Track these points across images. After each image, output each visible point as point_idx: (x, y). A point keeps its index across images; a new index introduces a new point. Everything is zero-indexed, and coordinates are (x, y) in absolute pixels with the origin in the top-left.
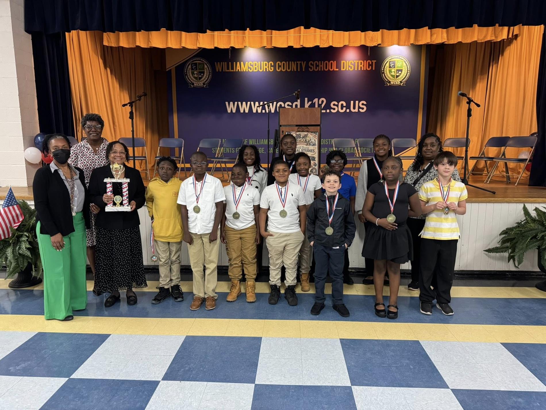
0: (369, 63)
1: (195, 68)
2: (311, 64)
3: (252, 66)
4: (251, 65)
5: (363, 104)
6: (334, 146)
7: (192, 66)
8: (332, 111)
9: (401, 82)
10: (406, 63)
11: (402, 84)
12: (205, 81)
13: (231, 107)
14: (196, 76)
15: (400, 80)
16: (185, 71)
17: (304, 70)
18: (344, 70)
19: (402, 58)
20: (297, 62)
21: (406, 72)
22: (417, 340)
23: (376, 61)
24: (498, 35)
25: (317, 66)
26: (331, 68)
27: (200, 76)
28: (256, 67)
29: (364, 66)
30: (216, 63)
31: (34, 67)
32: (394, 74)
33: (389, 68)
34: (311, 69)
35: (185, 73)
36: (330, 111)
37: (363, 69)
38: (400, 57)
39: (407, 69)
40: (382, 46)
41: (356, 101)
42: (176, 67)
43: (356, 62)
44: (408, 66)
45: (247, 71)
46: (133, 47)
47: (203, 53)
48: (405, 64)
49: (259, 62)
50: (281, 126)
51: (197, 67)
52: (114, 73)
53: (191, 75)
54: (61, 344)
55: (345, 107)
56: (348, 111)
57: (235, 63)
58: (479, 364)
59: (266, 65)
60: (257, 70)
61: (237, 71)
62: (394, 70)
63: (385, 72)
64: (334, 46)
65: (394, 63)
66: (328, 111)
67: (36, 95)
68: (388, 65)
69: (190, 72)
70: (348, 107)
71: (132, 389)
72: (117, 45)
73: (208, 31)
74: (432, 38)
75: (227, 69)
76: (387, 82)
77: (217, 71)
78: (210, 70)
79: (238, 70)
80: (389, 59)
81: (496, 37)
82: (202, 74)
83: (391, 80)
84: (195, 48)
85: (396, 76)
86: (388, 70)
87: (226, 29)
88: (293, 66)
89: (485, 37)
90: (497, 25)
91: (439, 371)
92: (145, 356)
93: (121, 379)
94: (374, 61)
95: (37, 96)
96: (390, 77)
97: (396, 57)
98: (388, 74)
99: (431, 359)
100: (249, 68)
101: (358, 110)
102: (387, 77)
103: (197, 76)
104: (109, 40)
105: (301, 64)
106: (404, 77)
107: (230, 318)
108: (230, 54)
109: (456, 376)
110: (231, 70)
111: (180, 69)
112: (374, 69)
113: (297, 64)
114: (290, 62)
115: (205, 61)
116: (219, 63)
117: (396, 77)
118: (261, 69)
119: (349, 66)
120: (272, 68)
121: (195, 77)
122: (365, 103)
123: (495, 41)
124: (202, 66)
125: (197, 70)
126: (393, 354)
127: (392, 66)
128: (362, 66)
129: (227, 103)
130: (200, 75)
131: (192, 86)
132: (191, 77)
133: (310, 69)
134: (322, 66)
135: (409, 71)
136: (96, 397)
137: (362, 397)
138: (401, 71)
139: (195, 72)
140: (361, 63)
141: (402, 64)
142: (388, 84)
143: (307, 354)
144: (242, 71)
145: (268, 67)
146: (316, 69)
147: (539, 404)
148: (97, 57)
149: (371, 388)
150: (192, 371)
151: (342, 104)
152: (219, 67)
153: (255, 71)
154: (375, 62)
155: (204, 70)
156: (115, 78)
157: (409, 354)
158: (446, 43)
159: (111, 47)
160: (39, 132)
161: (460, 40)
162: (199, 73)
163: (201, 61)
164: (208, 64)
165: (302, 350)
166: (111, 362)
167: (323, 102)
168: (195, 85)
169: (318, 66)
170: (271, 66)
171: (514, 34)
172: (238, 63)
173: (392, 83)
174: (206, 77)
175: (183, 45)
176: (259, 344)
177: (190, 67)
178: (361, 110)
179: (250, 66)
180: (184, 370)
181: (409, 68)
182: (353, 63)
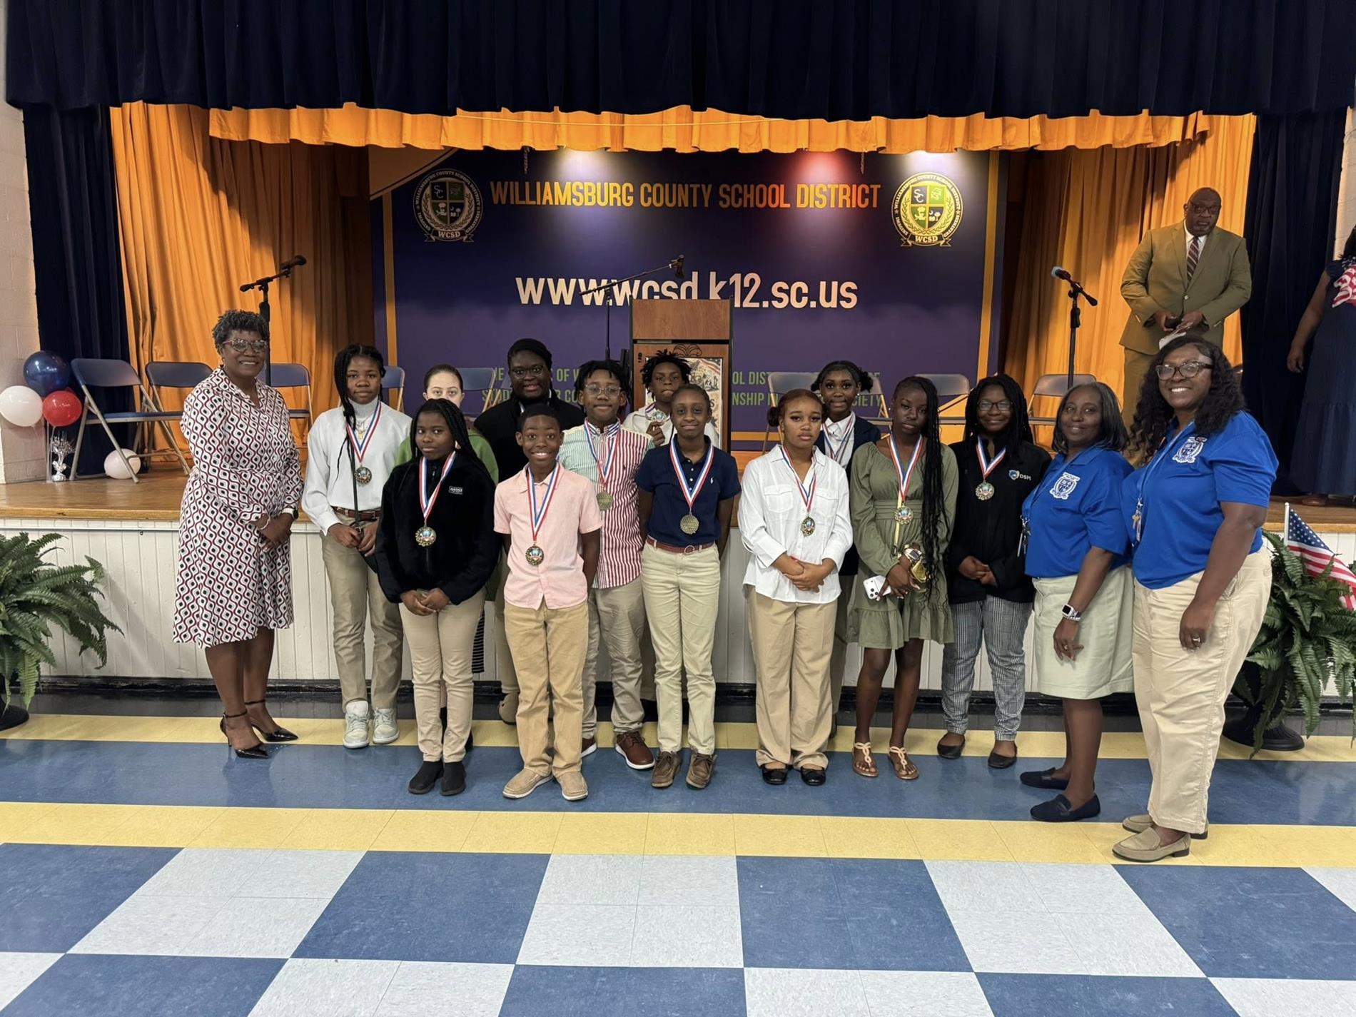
0: (863, 190)
1: (440, 194)
2: (725, 191)
3: (582, 192)
4: (578, 190)
5: (848, 290)
6: (771, 390)
7: (433, 191)
8: (775, 303)
9: (940, 238)
10: (951, 192)
11: (942, 242)
12: (465, 225)
13: (529, 291)
14: (442, 213)
15: (938, 233)
16: (417, 202)
17: (706, 205)
18: (805, 205)
19: (943, 181)
20: (691, 186)
21: (953, 214)
22: (919, 858)
23: (879, 186)
24: (1161, 131)
25: (739, 196)
26: (774, 202)
27: (453, 215)
28: (592, 194)
29: (851, 197)
30: (492, 183)
31: (27, 189)
32: (923, 219)
33: (912, 203)
34: (725, 201)
35: (416, 206)
36: (770, 304)
37: (848, 206)
38: (938, 179)
39: (953, 207)
40: (888, 152)
41: (833, 283)
42: (393, 192)
43: (833, 187)
44: (957, 200)
45: (569, 203)
46: (284, 142)
47: (458, 159)
48: (948, 195)
49: (599, 184)
50: (635, 341)
51: (445, 190)
52: (237, 205)
53: (431, 213)
54: (57, 872)
55: (805, 295)
56: (813, 304)
57: (538, 184)
58: (1054, 915)
59: (615, 192)
60: (592, 203)
61: (544, 203)
62: (923, 210)
63: (902, 213)
64: (772, 151)
65: (923, 190)
66: (766, 304)
67: (32, 257)
68: (908, 195)
69: (429, 203)
70: (813, 295)
71: (215, 978)
72: (243, 136)
73: (459, 110)
74: (1007, 136)
75: (520, 199)
76: (907, 237)
77: (496, 202)
78: (478, 199)
79: (548, 201)
80: (912, 181)
81: (1157, 137)
82: (458, 210)
83: (916, 233)
84: (437, 147)
85: (929, 222)
86: (908, 208)
87: (503, 108)
88: (682, 196)
89: (1131, 136)
90: (1145, 111)
91: (956, 930)
92: (261, 900)
93: (193, 955)
94: (876, 187)
95: (35, 261)
96: (915, 225)
97: (928, 177)
98: (909, 216)
99: (944, 903)
100: (573, 196)
101: (838, 304)
102: (906, 225)
103: (445, 214)
104: (224, 124)
105: (699, 190)
106: (947, 225)
107: (480, 810)
108: (526, 164)
109: (994, 943)
110: (531, 200)
111: (405, 195)
112: (875, 205)
113: (691, 190)
114: (674, 186)
115: (465, 179)
116: (499, 184)
117: (929, 227)
118: (603, 200)
119: (816, 198)
120: (631, 198)
121: (440, 217)
122: (854, 286)
123: (1155, 146)
124: (459, 190)
125: (445, 198)
126: (858, 892)
127: (920, 199)
128: (847, 197)
129: (519, 281)
130: (453, 212)
131: (433, 238)
132: (430, 215)
133: (721, 203)
134: (750, 196)
135: (958, 212)
136: (126, 997)
137: (765, 994)
138: (941, 210)
139: (442, 205)
140: (845, 191)
141: (943, 193)
142: (910, 242)
143: (652, 894)
144: (557, 203)
145: (621, 196)
146: (737, 202)
147: (1171, 1007)
148: (195, 166)
149: (789, 973)
150: (368, 935)
151: (799, 290)
152: (499, 194)
153: (587, 204)
154: (878, 189)
155: (463, 199)
156: (238, 217)
157: (895, 891)
158: (1039, 148)
159: (231, 142)
160: (37, 348)
161: (1071, 142)
162: (451, 207)
163: (456, 178)
164: (472, 186)
165: (642, 883)
166: (174, 915)
167: (752, 282)
168: (441, 235)
169: (742, 196)
170: (628, 194)
171: (1198, 131)
172: (547, 185)
173: (918, 239)
174: (468, 216)
175: (407, 140)
176: (542, 870)
177: (428, 191)
178: (844, 304)
179: (576, 193)
180: (350, 933)
181: (958, 203)
182: (825, 190)
